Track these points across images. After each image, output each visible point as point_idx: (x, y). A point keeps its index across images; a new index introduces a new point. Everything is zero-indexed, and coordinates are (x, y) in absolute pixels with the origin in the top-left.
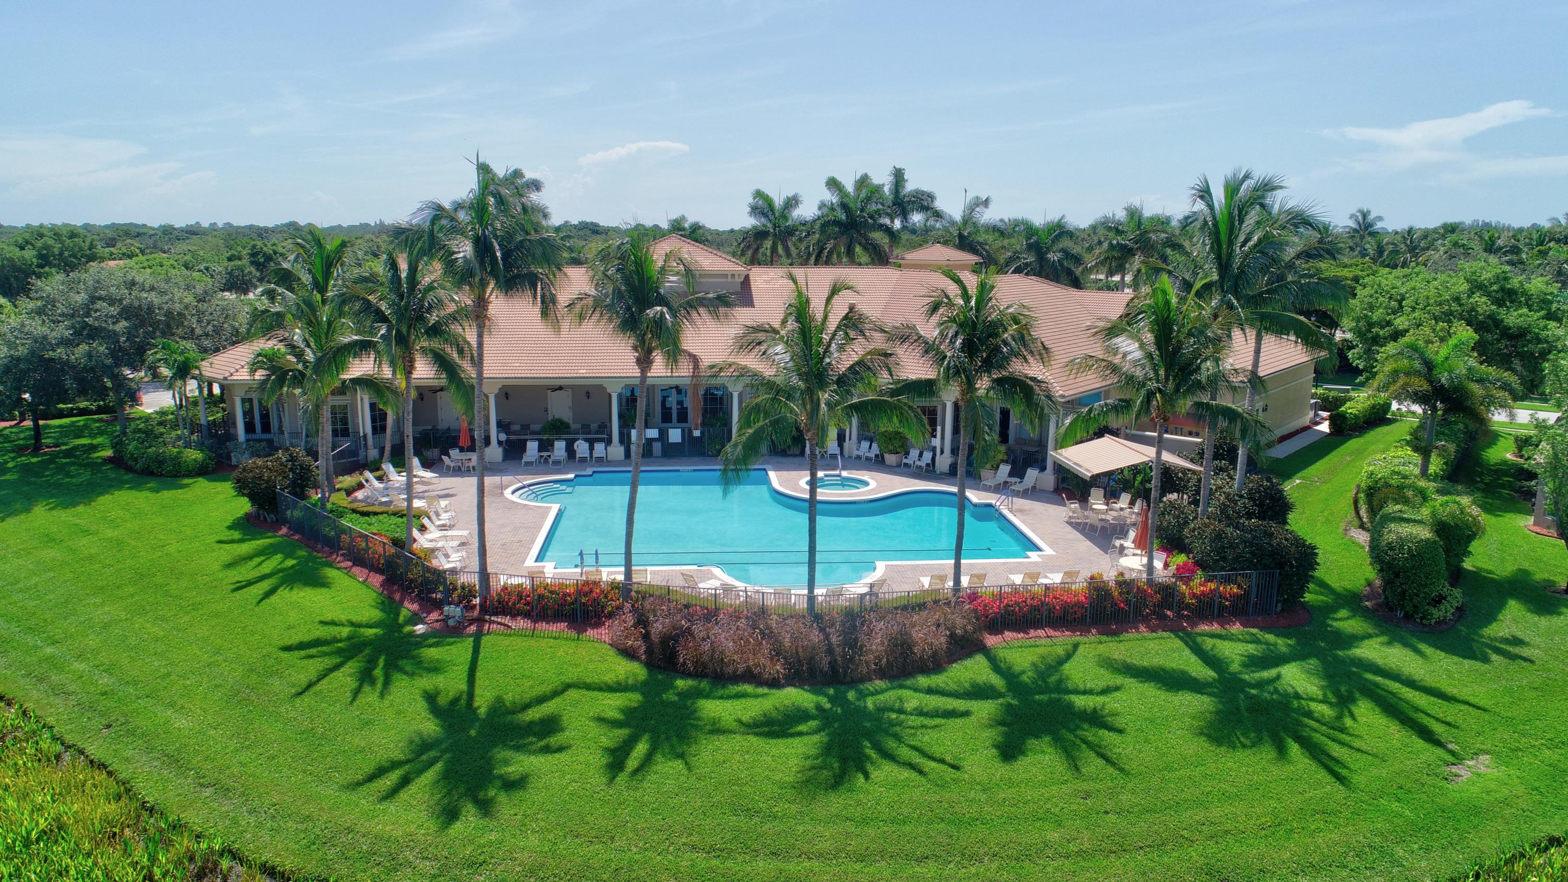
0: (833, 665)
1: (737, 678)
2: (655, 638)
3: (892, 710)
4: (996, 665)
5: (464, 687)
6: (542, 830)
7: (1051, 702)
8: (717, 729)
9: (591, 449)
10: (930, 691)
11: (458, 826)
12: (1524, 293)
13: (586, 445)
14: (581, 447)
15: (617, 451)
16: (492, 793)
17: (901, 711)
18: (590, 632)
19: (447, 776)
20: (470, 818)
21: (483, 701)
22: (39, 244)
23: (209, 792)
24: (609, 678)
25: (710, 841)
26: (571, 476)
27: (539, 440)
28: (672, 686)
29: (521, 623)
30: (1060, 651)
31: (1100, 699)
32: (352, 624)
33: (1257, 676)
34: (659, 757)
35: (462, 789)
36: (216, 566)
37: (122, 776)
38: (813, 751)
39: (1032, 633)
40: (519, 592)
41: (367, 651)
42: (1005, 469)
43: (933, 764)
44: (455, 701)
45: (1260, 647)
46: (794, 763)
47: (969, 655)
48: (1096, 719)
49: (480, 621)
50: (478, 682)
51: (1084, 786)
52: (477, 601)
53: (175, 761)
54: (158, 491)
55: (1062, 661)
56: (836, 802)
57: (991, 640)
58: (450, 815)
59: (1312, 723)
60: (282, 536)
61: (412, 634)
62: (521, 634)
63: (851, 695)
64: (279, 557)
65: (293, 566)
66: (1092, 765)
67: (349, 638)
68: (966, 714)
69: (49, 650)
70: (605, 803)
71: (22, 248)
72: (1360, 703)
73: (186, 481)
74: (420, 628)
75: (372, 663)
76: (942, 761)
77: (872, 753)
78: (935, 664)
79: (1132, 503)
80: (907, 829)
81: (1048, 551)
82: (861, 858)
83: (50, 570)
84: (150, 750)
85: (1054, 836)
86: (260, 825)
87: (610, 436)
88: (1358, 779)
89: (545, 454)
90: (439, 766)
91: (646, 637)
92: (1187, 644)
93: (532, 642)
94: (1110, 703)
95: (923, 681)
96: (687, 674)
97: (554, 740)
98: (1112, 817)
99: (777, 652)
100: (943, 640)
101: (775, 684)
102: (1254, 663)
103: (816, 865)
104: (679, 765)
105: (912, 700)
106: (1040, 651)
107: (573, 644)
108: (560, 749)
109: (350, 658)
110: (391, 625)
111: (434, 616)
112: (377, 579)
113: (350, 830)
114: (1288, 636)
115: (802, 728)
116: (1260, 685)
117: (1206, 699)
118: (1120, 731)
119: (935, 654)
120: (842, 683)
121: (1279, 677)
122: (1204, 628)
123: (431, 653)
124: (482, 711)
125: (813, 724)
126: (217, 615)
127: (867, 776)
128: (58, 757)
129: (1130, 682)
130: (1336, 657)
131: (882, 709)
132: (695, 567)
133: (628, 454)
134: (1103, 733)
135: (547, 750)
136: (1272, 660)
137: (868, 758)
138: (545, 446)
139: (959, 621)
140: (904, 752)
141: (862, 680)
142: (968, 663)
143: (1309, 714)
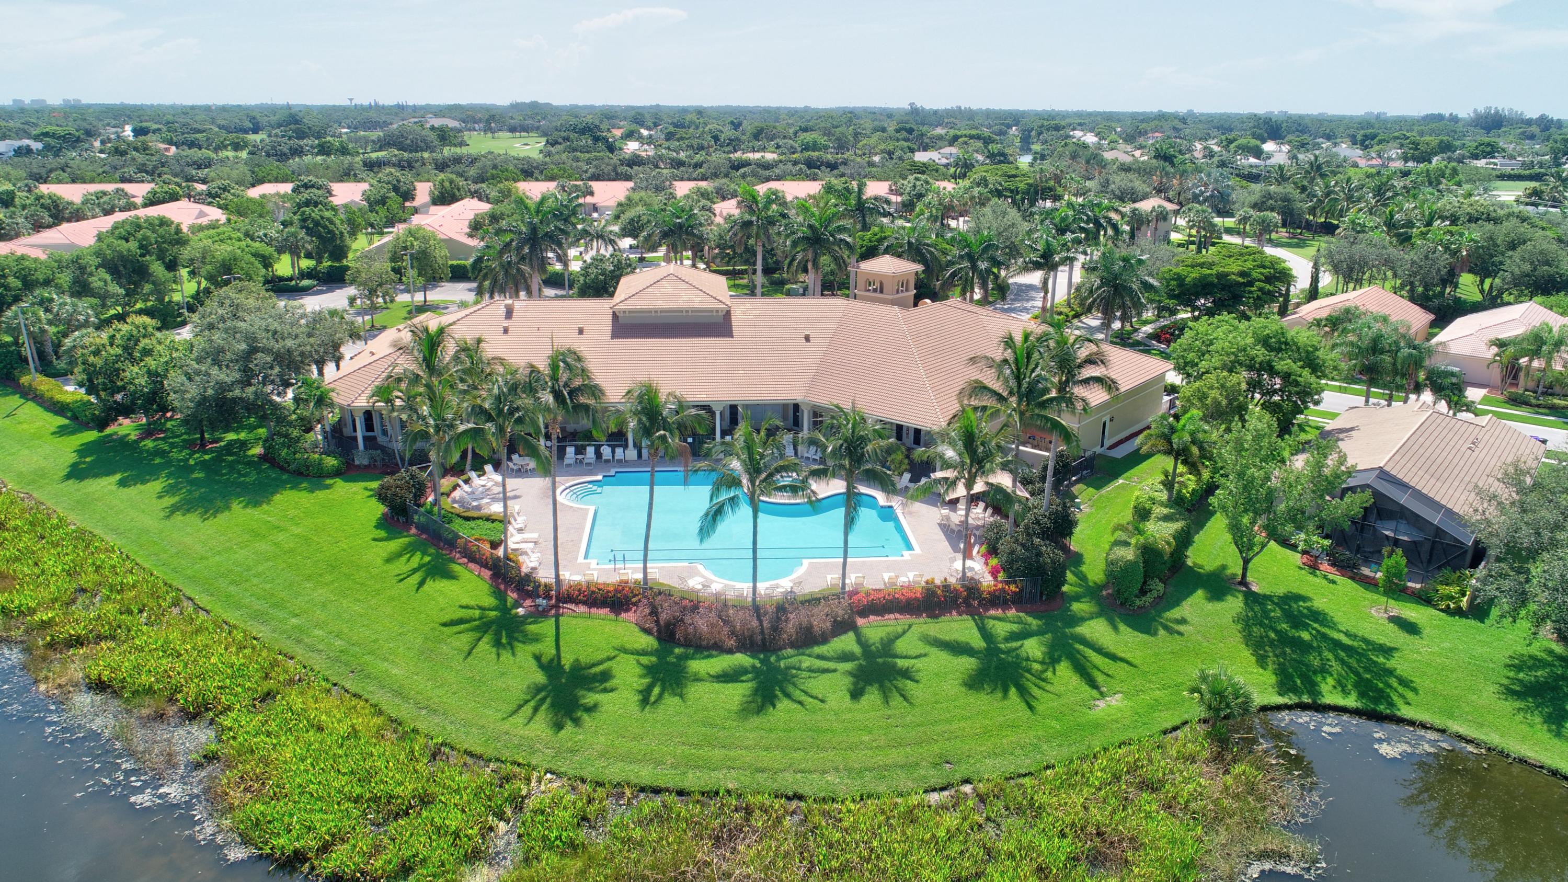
0: (764, 640)
1: (708, 648)
2: (662, 623)
3: (794, 668)
4: (860, 640)
5: (554, 652)
6: (606, 734)
7: (884, 663)
8: (698, 679)
9: (613, 452)
10: (820, 657)
11: (563, 732)
12: (1295, 344)
13: (609, 450)
14: (606, 451)
15: (632, 454)
16: (579, 714)
17: (799, 669)
18: (623, 615)
19: (553, 705)
20: (569, 728)
21: (567, 661)
22: (139, 235)
23: (424, 712)
24: (637, 646)
25: (691, 740)
26: (600, 477)
27: (576, 446)
28: (672, 653)
29: (582, 609)
30: (900, 630)
31: (912, 662)
32: (480, 608)
33: (1009, 645)
34: (666, 695)
35: (562, 712)
36: (379, 561)
37: (373, 702)
38: (748, 693)
39: (887, 616)
40: (578, 588)
41: (494, 627)
42: (907, 476)
43: (811, 700)
44: (552, 660)
45: (1020, 626)
46: (737, 699)
47: (845, 632)
48: (906, 674)
49: (557, 607)
50: (562, 649)
51: (889, 712)
52: (553, 593)
53: (399, 693)
54: (312, 491)
55: (898, 637)
56: (756, 721)
57: (860, 621)
58: (559, 727)
59: (1029, 676)
60: (414, 535)
61: (516, 615)
62: (581, 616)
63: (773, 659)
64: (418, 555)
65: (429, 562)
66: (896, 700)
67: (480, 618)
68: (835, 671)
69: (294, 620)
70: (637, 720)
71: (127, 241)
72: (1062, 664)
73: (329, 482)
74: (521, 611)
75: (498, 635)
76: (816, 698)
77: (778, 693)
78: (824, 639)
79: (985, 509)
80: (792, 734)
81: (917, 550)
82: (767, 749)
83: (268, 560)
84: (383, 687)
85: (866, 738)
86: (457, 730)
87: (626, 440)
88: (1040, 708)
89: (580, 457)
90: (548, 700)
91: (657, 622)
92: (977, 624)
93: (589, 622)
94: (918, 664)
95: (817, 650)
96: (679, 645)
97: (608, 685)
98: (899, 729)
99: (733, 633)
100: (828, 624)
101: (730, 651)
102: (1014, 636)
103: (744, 752)
104: (677, 700)
105: (807, 662)
106: (890, 629)
107: (614, 623)
108: (612, 690)
109: (485, 632)
110: (504, 609)
111: (528, 602)
112: (487, 574)
113: (507, 733)
114: (1040, 619)
115: (744, 678)
116: (1008, 652)
117: (973, 660)
118: (917, 682)
119: (823, 633)
120: (769, 651)
121: (1021, 646)
122: (992, 612)
123: (532, 628)
124: (567, 667)
125: (750, 676)
126: (392, 599)
127: (774, 706)
128: (329, 691)
129: (934, 652)
130: (1064, 634)
131: (788, 668)
132: (686, 564)
133: (640, 455)
134: (908, 682)
135: (605, 691)
136: (1024, 635)
137: (776, 696)
138: (580, 451)
139: (841, 612)
140: (797, 694)
141: (780, 649)
142: (843, 637)
143: (1029, 671)
